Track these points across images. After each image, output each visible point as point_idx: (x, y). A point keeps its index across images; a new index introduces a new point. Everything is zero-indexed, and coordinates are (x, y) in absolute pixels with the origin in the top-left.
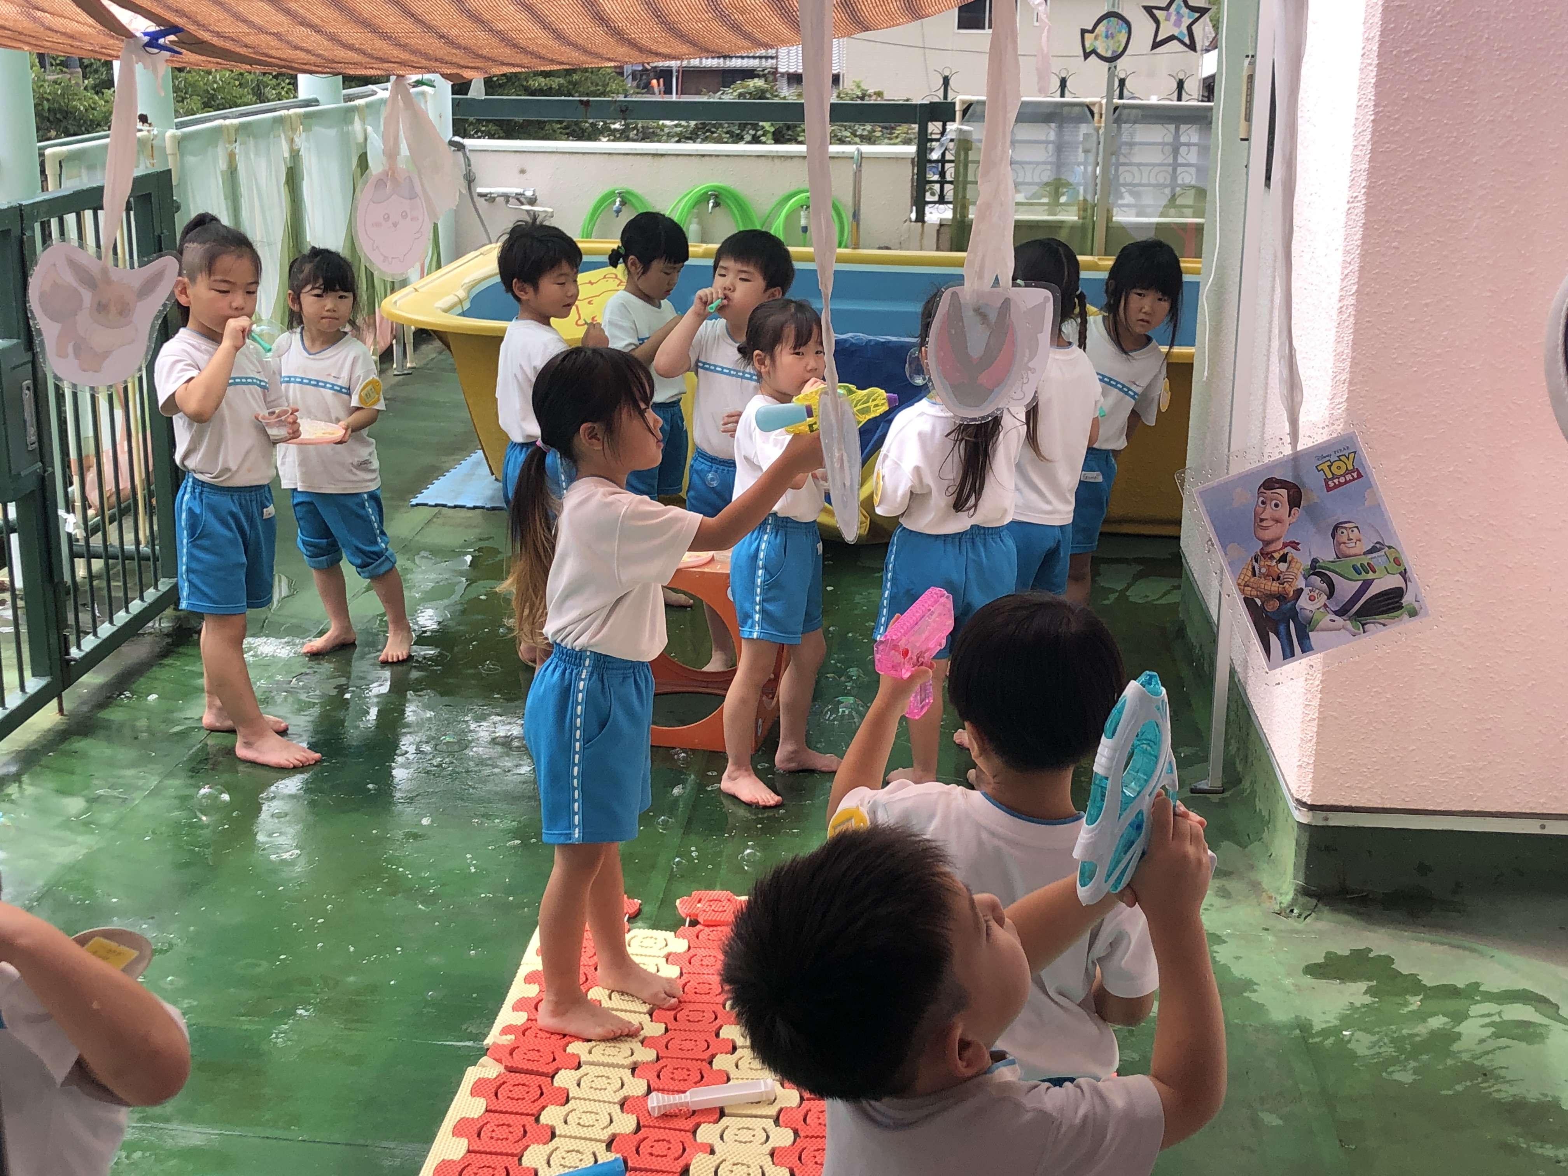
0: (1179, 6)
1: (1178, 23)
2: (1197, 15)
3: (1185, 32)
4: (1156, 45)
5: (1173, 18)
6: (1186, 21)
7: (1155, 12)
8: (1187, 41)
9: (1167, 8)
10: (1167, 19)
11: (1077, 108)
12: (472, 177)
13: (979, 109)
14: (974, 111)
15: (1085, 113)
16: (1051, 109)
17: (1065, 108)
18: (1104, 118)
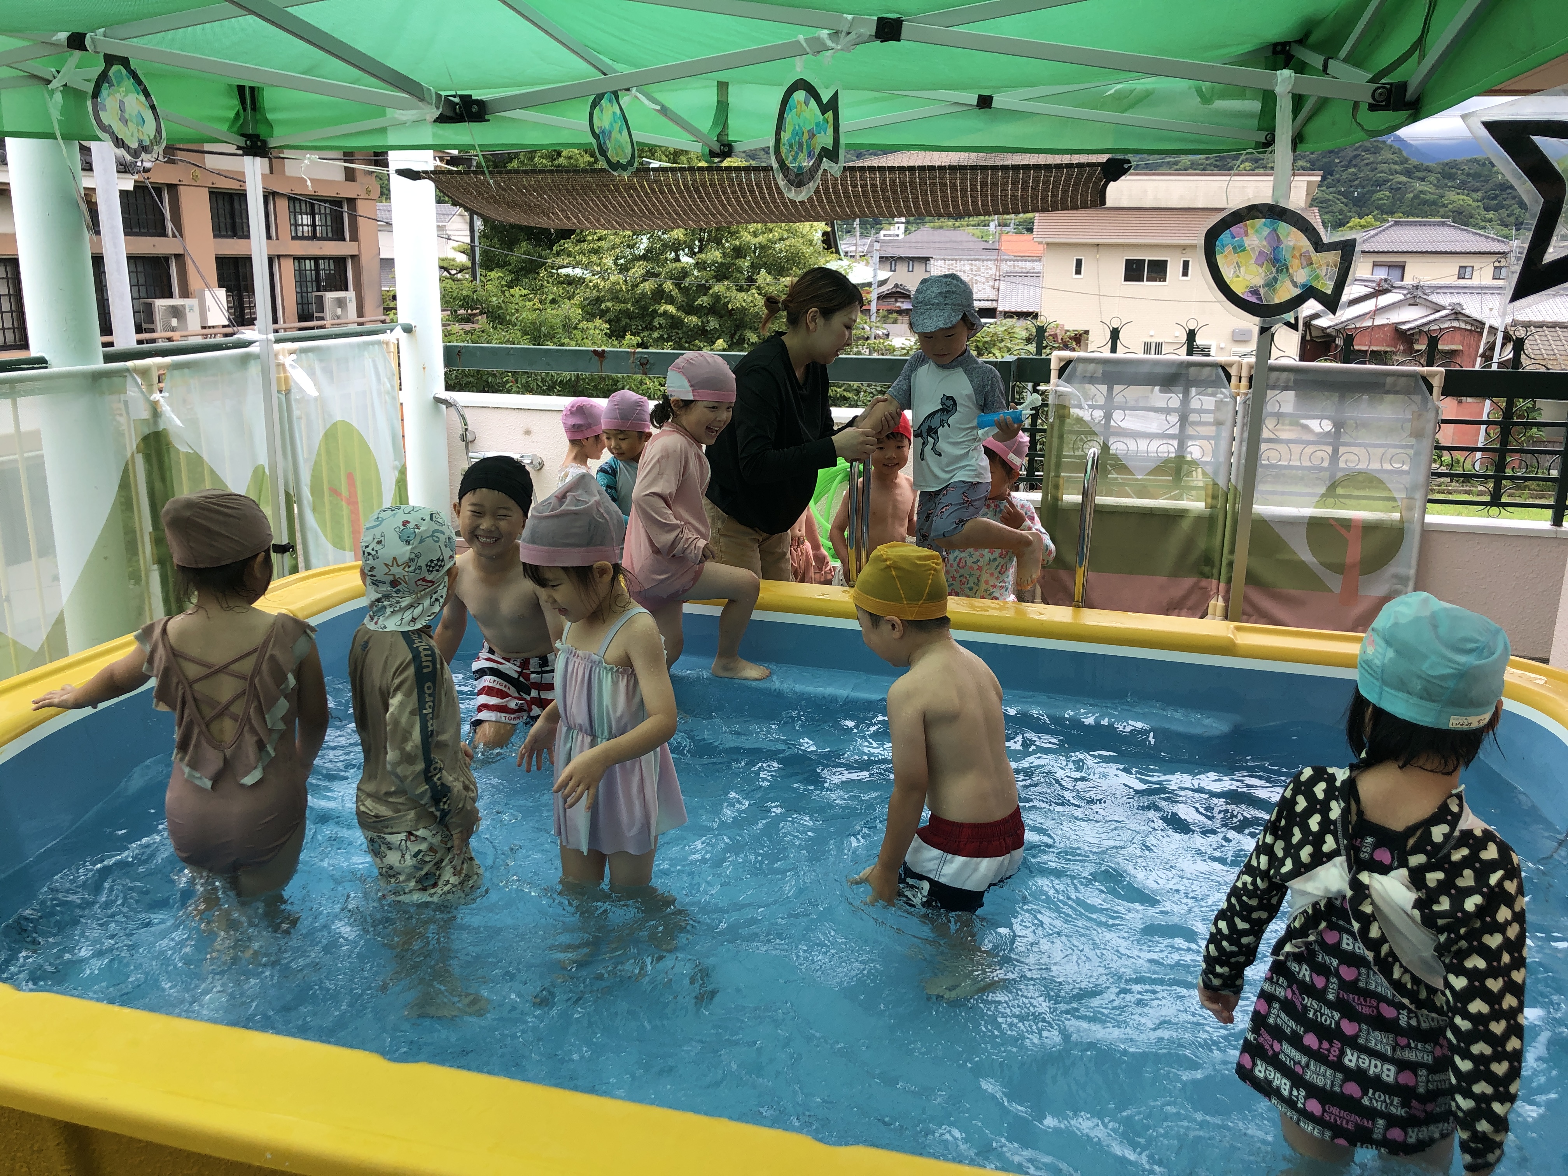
11: (1208, 369)
12: (470, 437)
13: (1080, 367)
14: (1074, 370)
15: (1218, 376)
16: (1173, 370)
17: (1192, 370)
18: (1244, 382)
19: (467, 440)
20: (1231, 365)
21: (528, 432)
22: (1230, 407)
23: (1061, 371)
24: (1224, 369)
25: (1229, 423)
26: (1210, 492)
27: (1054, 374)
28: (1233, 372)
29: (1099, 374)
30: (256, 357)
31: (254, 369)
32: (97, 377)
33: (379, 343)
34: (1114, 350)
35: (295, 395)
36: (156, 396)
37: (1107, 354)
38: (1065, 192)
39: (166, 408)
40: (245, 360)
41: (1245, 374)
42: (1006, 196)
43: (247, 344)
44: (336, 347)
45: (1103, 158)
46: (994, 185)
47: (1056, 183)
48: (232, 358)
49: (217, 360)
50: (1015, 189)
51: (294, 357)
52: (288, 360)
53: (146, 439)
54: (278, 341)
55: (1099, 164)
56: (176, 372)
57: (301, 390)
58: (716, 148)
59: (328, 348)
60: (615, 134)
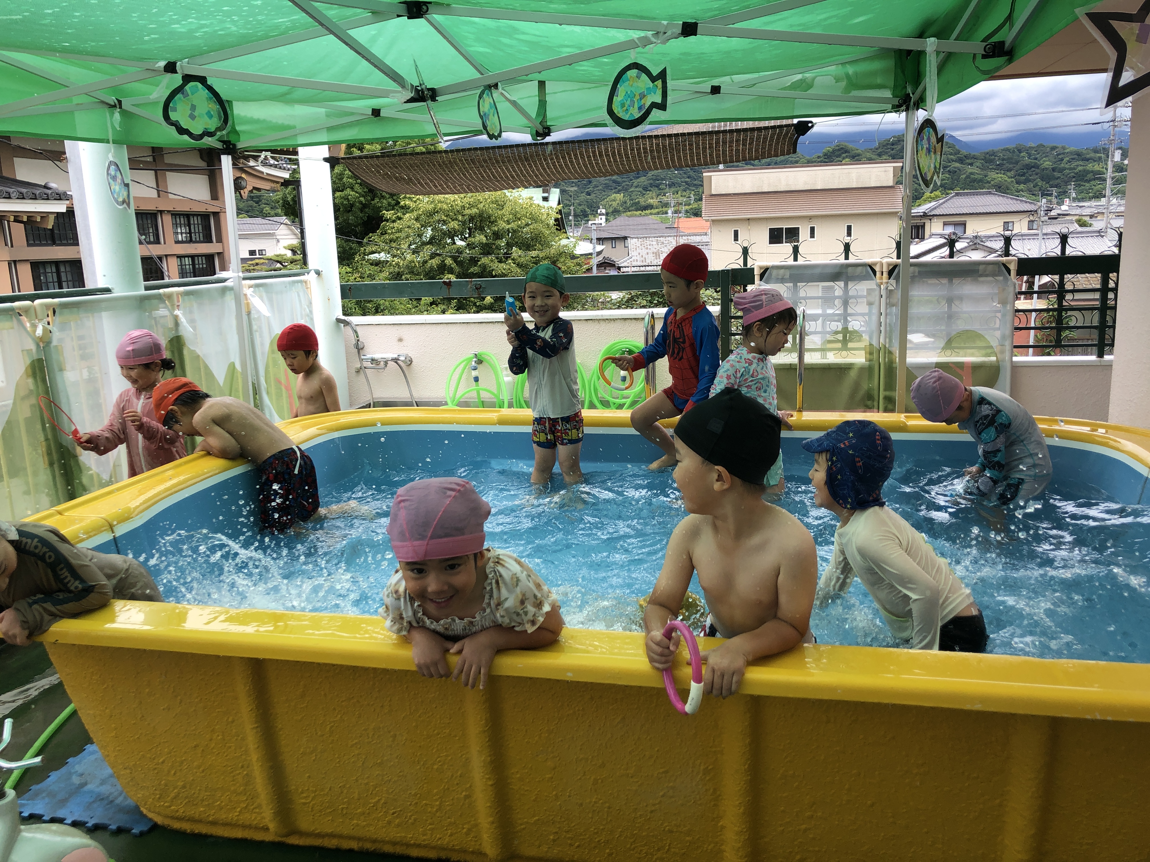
7: (1115, 23)
11: (860, 268)
12: (360, 346)
13: (774, 272)
14: (770, 274)
15: (867, 272)
16: (837, 270)
17: (850, 269)
18: (885, 275)
19: (359, 348)
20: (875, 264)
21: (400, 340)
22: (877, 293)
23: (762, 276)
24: (871, 267)
25: (877, 303)
26: (868, 350)
27: (757, 278)
28: (877, 269)
29: (787, 276)
30: (231, 289)
31: (229, 298)
32: (143, 299)
33: (301, 282)
34: (796, 259)
35: (254, 315)
36: (177, 312)
37: (791, 262)
38: (770, 145)
39: (183, 320)
40: (224, 290)
41: (885, 269)
42: (732, 150)
43: (224, 280)
44: (276, 284)
45: (795, 121)
46: (724, 143)
47: (765, 138)
48: (216, 289)
49: (208, 290)
50: (738, 145)
51: (252, 289)
52: (249, 292)
53: (171, 341)
54: (244, 279)
55: (793, 125)
56: (186, 297)
57: (258, 312)
58: (541, 131)
59: (271, 284)
60: (491, 116)
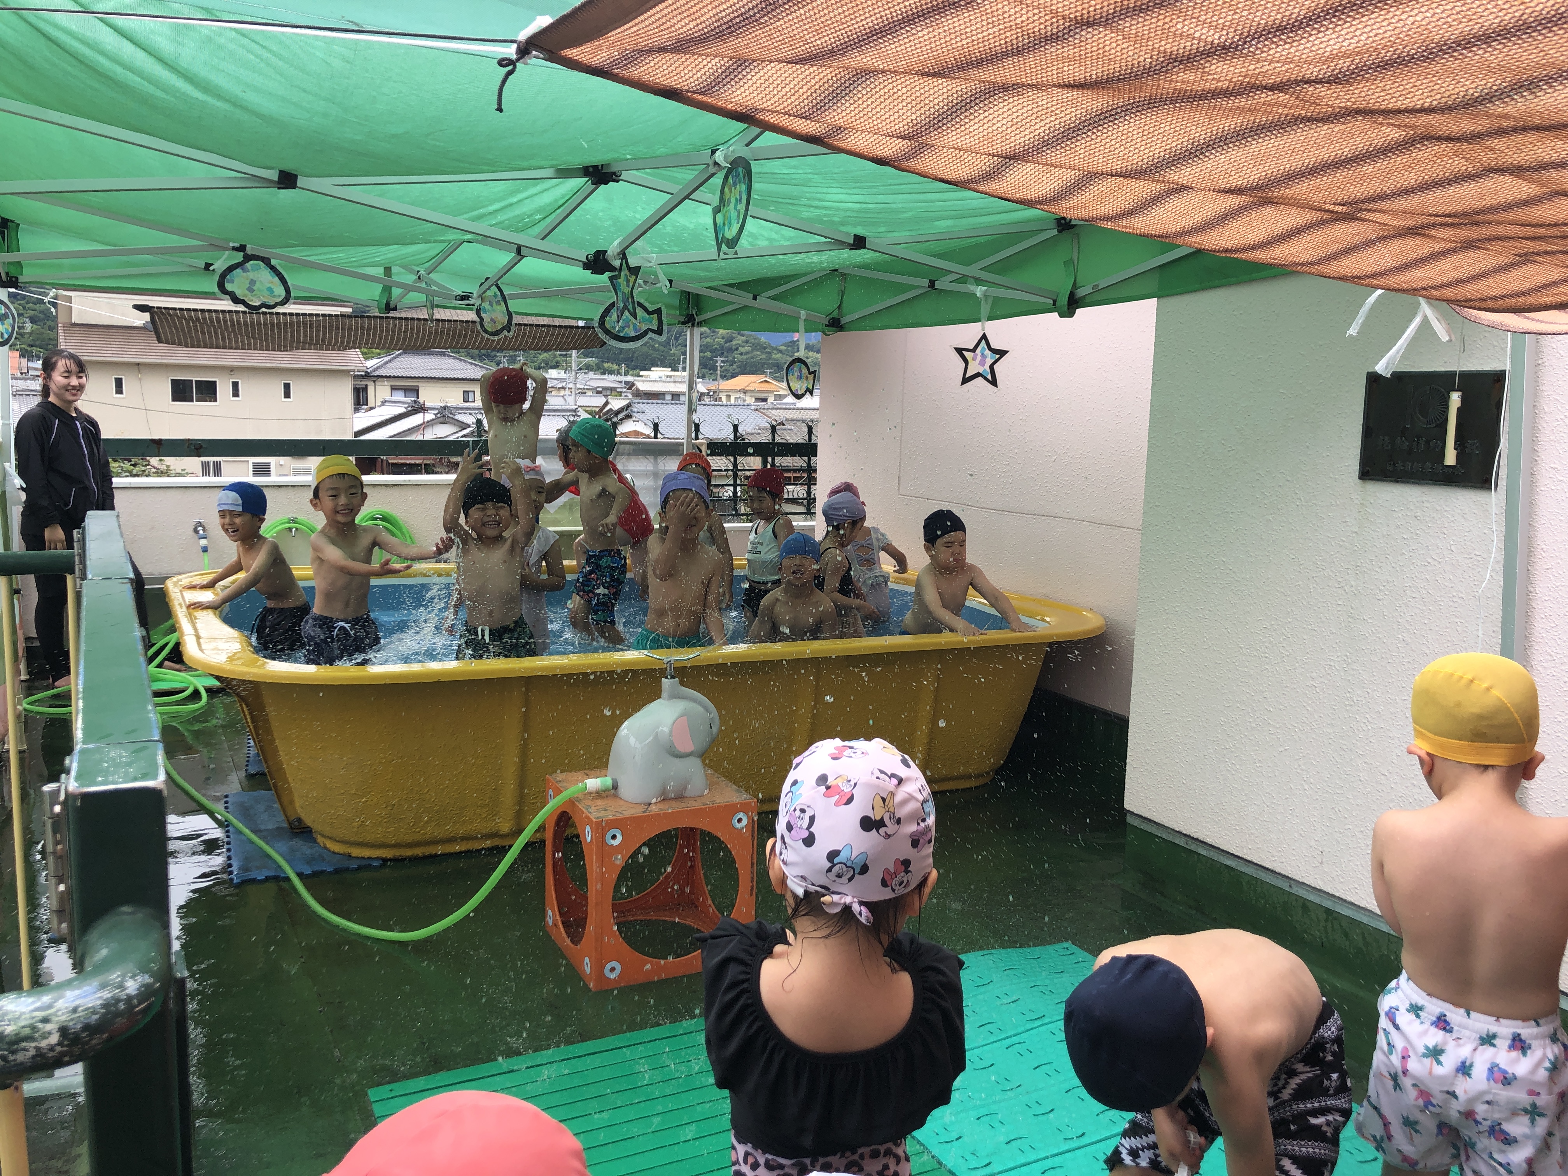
0: (983, 348)
1: (982, 363)
2: (998, 356)
3: (988, 370)
4: (965, 380)
5: (979, 358)
6: (989, 361)
7: (965, 353)
8: (989, 377)
9: (974, 350)
10: (974, 359)
